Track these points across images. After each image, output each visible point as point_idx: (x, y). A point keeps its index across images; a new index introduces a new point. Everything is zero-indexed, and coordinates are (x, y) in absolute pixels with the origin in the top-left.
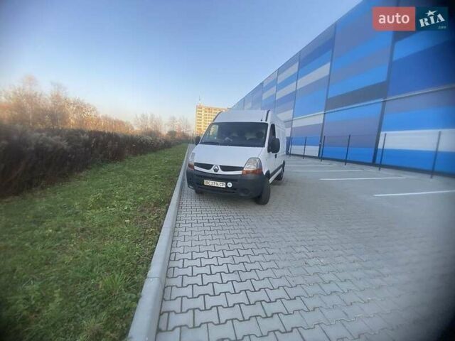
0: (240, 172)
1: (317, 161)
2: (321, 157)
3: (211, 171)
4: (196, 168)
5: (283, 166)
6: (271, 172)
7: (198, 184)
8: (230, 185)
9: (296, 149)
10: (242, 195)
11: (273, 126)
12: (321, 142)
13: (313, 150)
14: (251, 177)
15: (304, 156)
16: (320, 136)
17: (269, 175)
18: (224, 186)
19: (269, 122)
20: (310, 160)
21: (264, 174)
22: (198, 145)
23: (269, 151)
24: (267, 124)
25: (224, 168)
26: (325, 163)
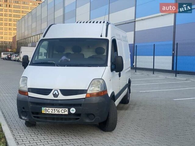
0: (83, 96)
1: (171, 76)
2: (175, 71)
3: (50, 96)
4: (31, 94)
5: (129, 85)
6: (116, 94)
7: (33, 113)
8: (73, 110)
9: (143, 61)
10: (88, 121)
11: (114, 41)
12: (174, 50)
13: (165, 62)
14: (96, 100)
15: (154, 70)
16: (172, 42)
17: (114, 97)
18: (66, 113)
19: (109, 38)
20: (161, 76)
21: (109, 95)
22: (29, 67)
23: (112, 70)
24: (107, 41)
25: (65, 92)
26: (181, 78)
